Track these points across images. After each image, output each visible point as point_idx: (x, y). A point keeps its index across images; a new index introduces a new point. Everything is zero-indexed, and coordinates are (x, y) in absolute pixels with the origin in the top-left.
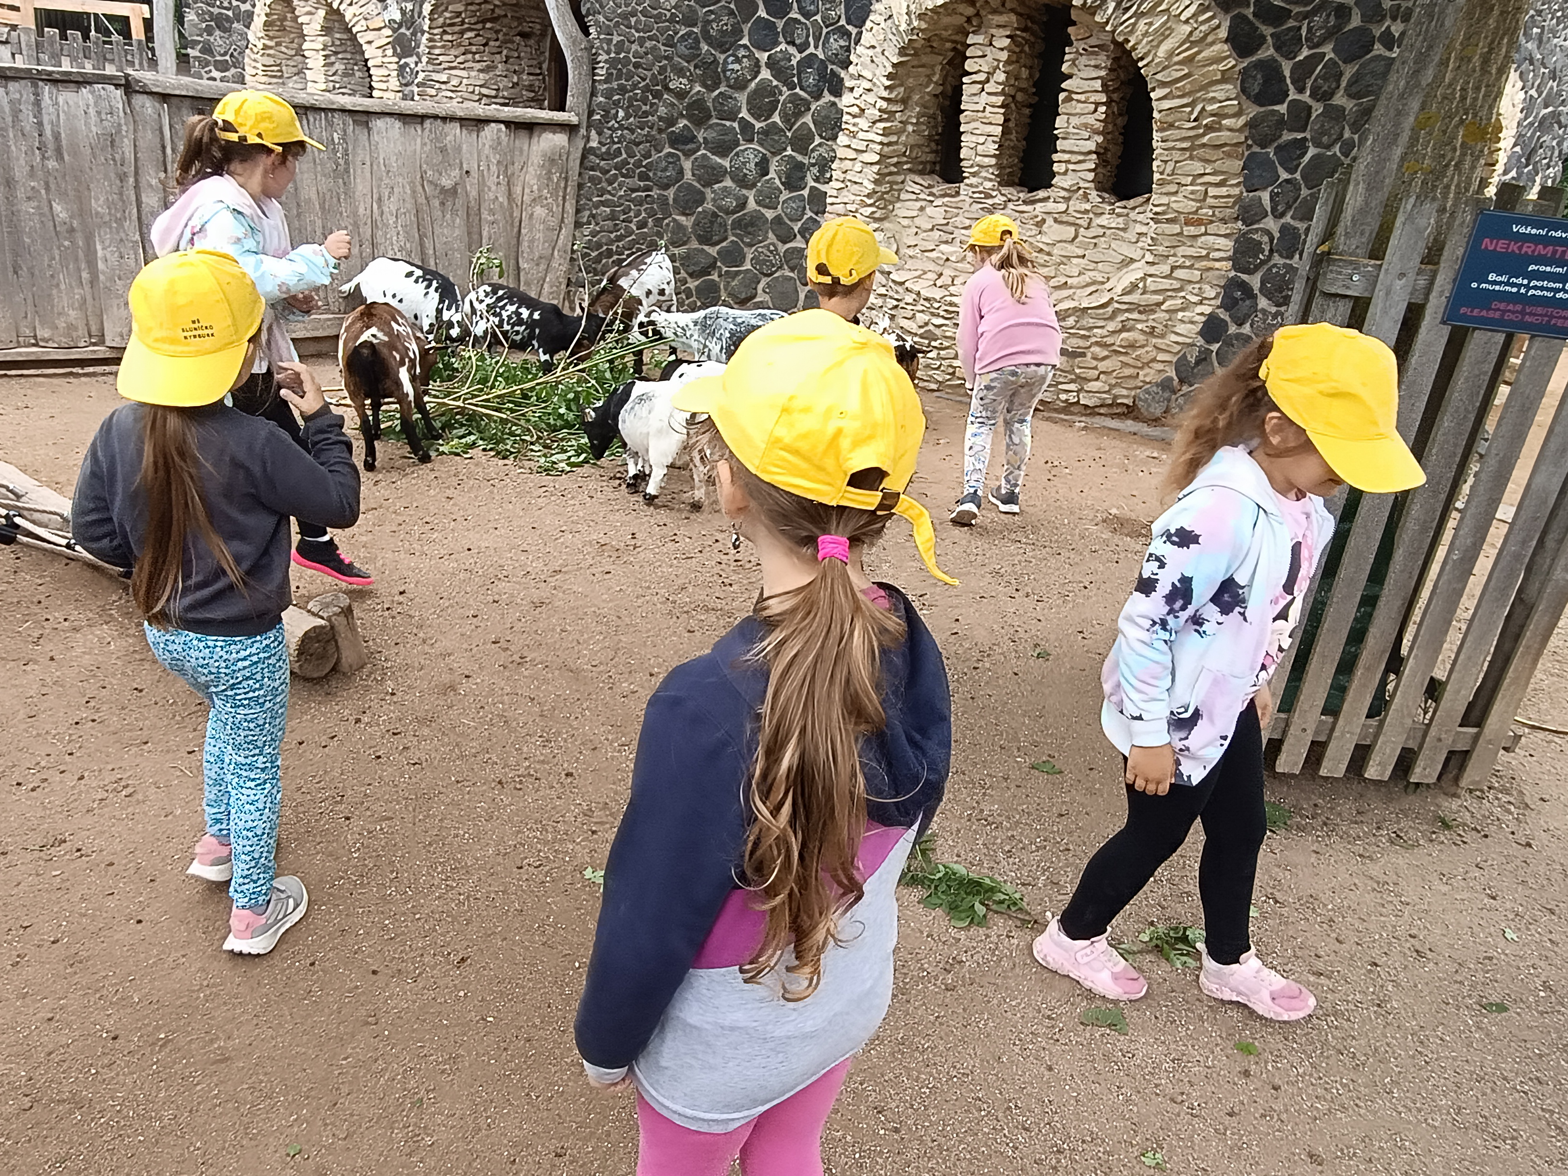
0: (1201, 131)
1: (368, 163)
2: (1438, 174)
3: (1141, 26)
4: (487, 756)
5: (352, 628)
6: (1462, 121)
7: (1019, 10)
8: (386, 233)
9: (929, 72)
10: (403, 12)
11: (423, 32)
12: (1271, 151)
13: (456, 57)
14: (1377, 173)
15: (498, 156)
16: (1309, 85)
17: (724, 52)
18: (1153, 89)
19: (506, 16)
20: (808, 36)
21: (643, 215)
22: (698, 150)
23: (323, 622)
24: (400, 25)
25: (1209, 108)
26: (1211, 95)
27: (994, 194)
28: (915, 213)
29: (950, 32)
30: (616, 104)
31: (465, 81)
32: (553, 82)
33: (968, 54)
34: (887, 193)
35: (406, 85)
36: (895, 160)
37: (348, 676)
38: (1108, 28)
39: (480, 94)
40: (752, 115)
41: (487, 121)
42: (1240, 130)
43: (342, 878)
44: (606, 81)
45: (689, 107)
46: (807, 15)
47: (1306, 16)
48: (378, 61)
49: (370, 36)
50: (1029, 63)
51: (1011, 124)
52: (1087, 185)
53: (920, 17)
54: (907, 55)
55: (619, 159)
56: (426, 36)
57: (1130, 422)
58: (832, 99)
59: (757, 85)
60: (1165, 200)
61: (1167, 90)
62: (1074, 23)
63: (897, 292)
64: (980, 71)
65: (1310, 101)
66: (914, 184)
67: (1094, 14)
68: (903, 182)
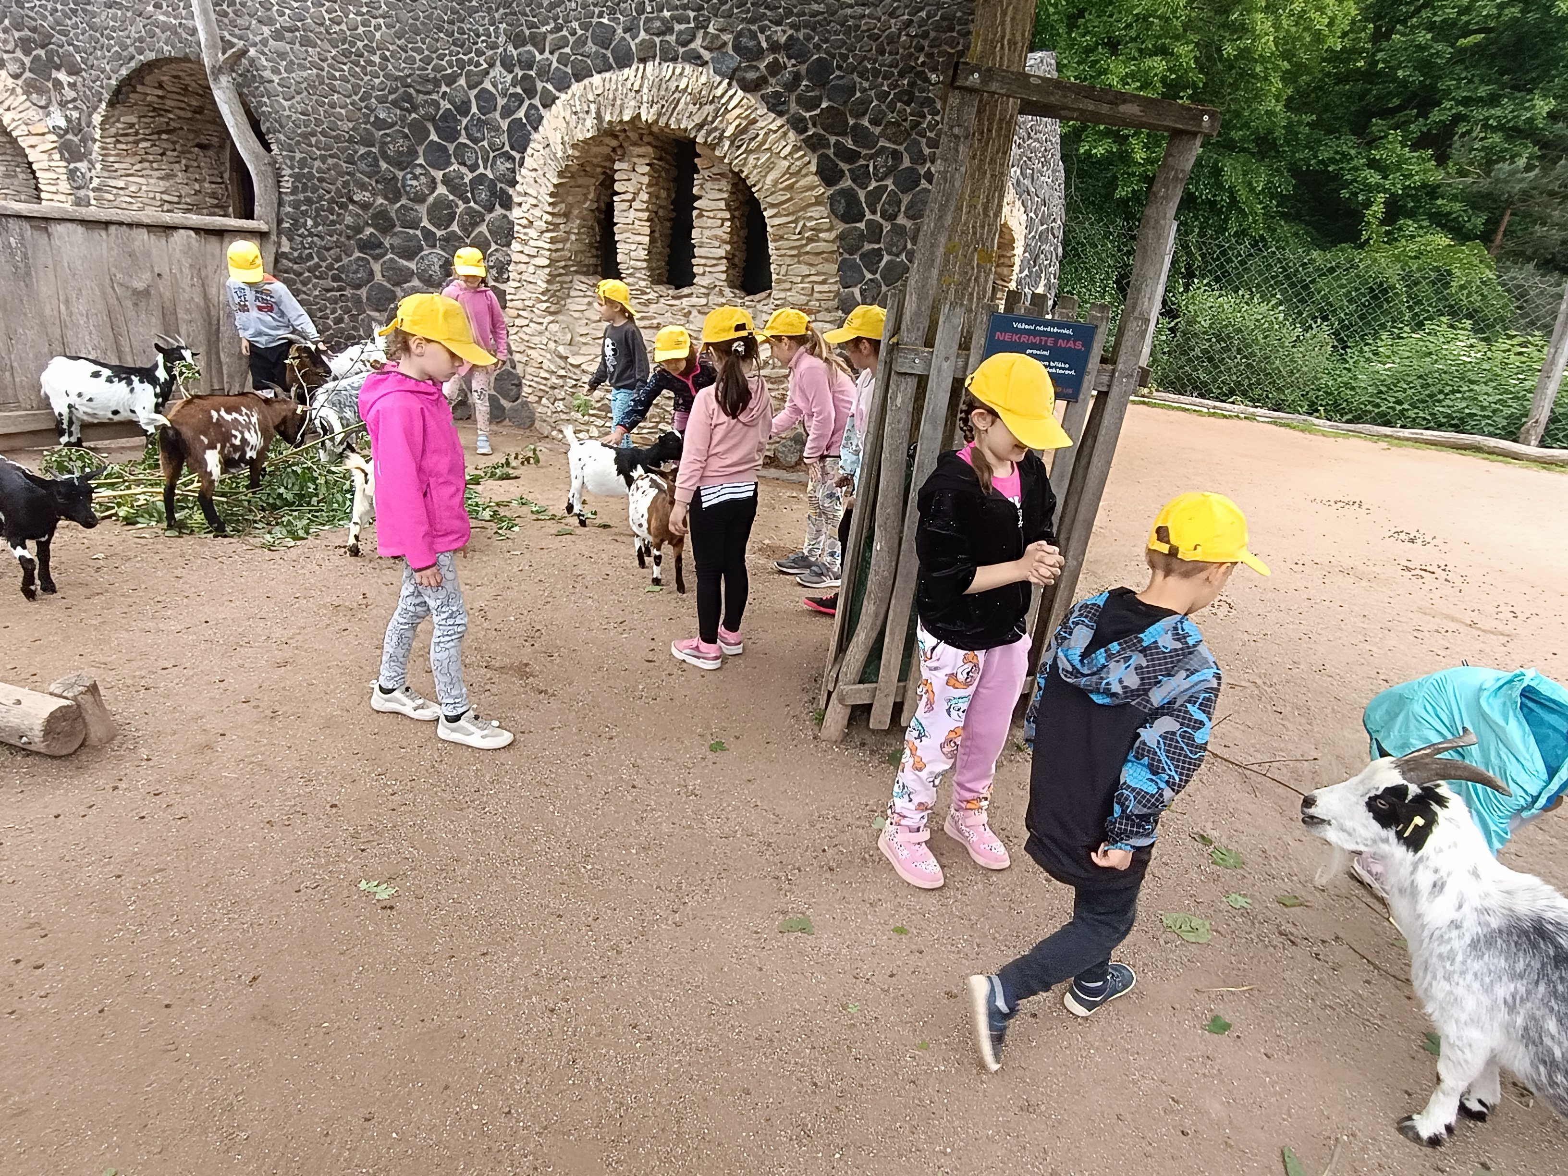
0: (804, 242)
1: (51, 266)
2: (963, 286)
3: (751, 160)
4: (253, 801)
5: (99, 704)
6: (976, 249)
7: (654, 143)
8: (78, 333)
9: (585, 191)
10: (68, 120)
11: (94, 141)
12: (857, 257)
13: (133, 165)
14: (923, 286)
15: (189, 260)
16: (879, 209)
17: (402, 170)
18: (765, 209)
19: (182, 128)
20: (477, 158)
21: (339, 312)
22: (385, 254)
23: (68, 702)
24: (66, 132)
25: (808, 224)
26: (809, 214)
27: (648, 291)
28: (584, 308)
29: (599, 159)
30: (305, 214)
31: (144, 188)
32: (235, 188)
33: (616, 177)
34: (558, 291)
35: (78, 188)
36: (563, 263)
37: (98, 749)
38: (726, 161)
39: (161, 200)
40: (433, 224)
41: (176, 228)
42: (833, 241)
43: (121, 930)
44: (292, 193)
45: (374, 217)
46: (475, 141)
47: (871, 157)
48: (45, 165)
49: (33, 140)
50: (666, 185)
51: (657, 235)
52: (722, 283)
53: (574, 146)
54: (565, 177)
55: (312, 263)
56: (98, 144)
57: (772, 470)
58: (504, 212)
59: (435, 199)
60: (782, 295)
61: (776, 210)
62: (699, 156)
63: (575, 374)
64: (626, 192)
65: (881, 220)
66: (580, 283)
67: (714, 149)
68: (571, 282)
